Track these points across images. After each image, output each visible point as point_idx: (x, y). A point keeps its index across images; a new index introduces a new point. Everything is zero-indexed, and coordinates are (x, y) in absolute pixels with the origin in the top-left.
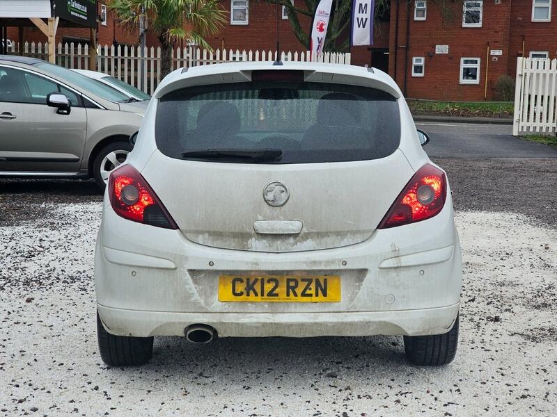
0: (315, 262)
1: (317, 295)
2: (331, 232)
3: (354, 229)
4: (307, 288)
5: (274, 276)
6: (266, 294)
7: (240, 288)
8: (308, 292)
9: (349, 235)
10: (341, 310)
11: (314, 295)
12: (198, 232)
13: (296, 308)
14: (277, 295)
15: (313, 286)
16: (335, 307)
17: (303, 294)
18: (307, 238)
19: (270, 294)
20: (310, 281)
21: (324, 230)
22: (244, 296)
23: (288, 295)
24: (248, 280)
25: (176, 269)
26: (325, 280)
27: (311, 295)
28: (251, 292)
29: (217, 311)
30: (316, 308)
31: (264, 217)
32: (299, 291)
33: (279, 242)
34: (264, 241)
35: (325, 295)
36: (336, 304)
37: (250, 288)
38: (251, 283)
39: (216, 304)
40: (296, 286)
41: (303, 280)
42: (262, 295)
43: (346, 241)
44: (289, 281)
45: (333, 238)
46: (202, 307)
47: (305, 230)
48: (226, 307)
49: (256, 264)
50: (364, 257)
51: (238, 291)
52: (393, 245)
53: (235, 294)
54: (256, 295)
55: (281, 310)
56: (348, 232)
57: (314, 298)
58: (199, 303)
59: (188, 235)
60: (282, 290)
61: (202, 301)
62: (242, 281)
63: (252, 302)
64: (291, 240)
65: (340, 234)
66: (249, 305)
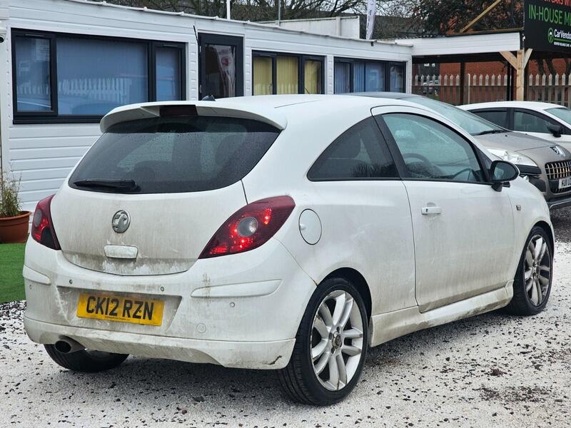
0: (140, 286)
1: (144, 318)
2: (160, 259)
3: (179, 257)
4: (138, 310)
5: (117, 297)
6: (109, 313)
7: (92, 306)
8: (138, 314)
9: (176, 263)
10: (161, 334)
11: (142, 317)
12: (72, 253)
13: (128, 327)
14: (116, 314)
15: (142, 309)
16: (156, 330)
17: (135, 316)
18: (143, 264)
19: (112, 313)
20: (141, 304)
21: (154, 257)
22: (94, 313)
23: (124, 316)
24: (99, 298)
25: (50, 285)
26: (152, 304)
27: (139, 317)
28: (99, 310)
29: (75, 325)
30: (143, 329)
31: (111, 242)
32: (132, 313)
33: (123, 266)
34: (113, 264)
35: (150, 318)
36: (158, 328)
37: (99, 306)
38: (101, 301)
39: (75, 320)
40: (130, 308)
41: (136, 302)
42: (106, 314)
43: (173, 269)
44: (126, 302)
45: (163, 264)
46: (65, 321)
47: (140, 256)
48: (82, 323)
49: (99, 284)
50: (179, 284)
51: (90, 309)
52: (205, 275)
53: (88, 311)
54: (102, 313)
55: (118, 328)
56: (174, 260)
57: (142, 321)
58: (64, 317)
59: (68, 256)
60: (120, 310)
61: (65, 315)
62: (94, 300)
63: (99, 320)
64: (132, 264)
65: (169, 261)
66: (97, 321)
